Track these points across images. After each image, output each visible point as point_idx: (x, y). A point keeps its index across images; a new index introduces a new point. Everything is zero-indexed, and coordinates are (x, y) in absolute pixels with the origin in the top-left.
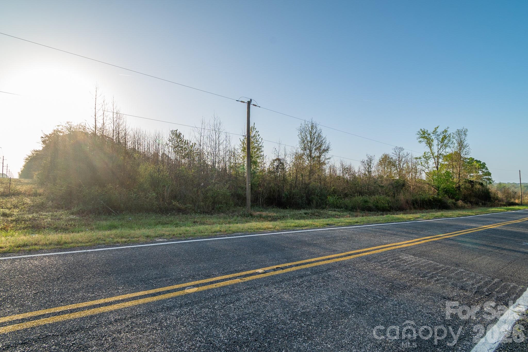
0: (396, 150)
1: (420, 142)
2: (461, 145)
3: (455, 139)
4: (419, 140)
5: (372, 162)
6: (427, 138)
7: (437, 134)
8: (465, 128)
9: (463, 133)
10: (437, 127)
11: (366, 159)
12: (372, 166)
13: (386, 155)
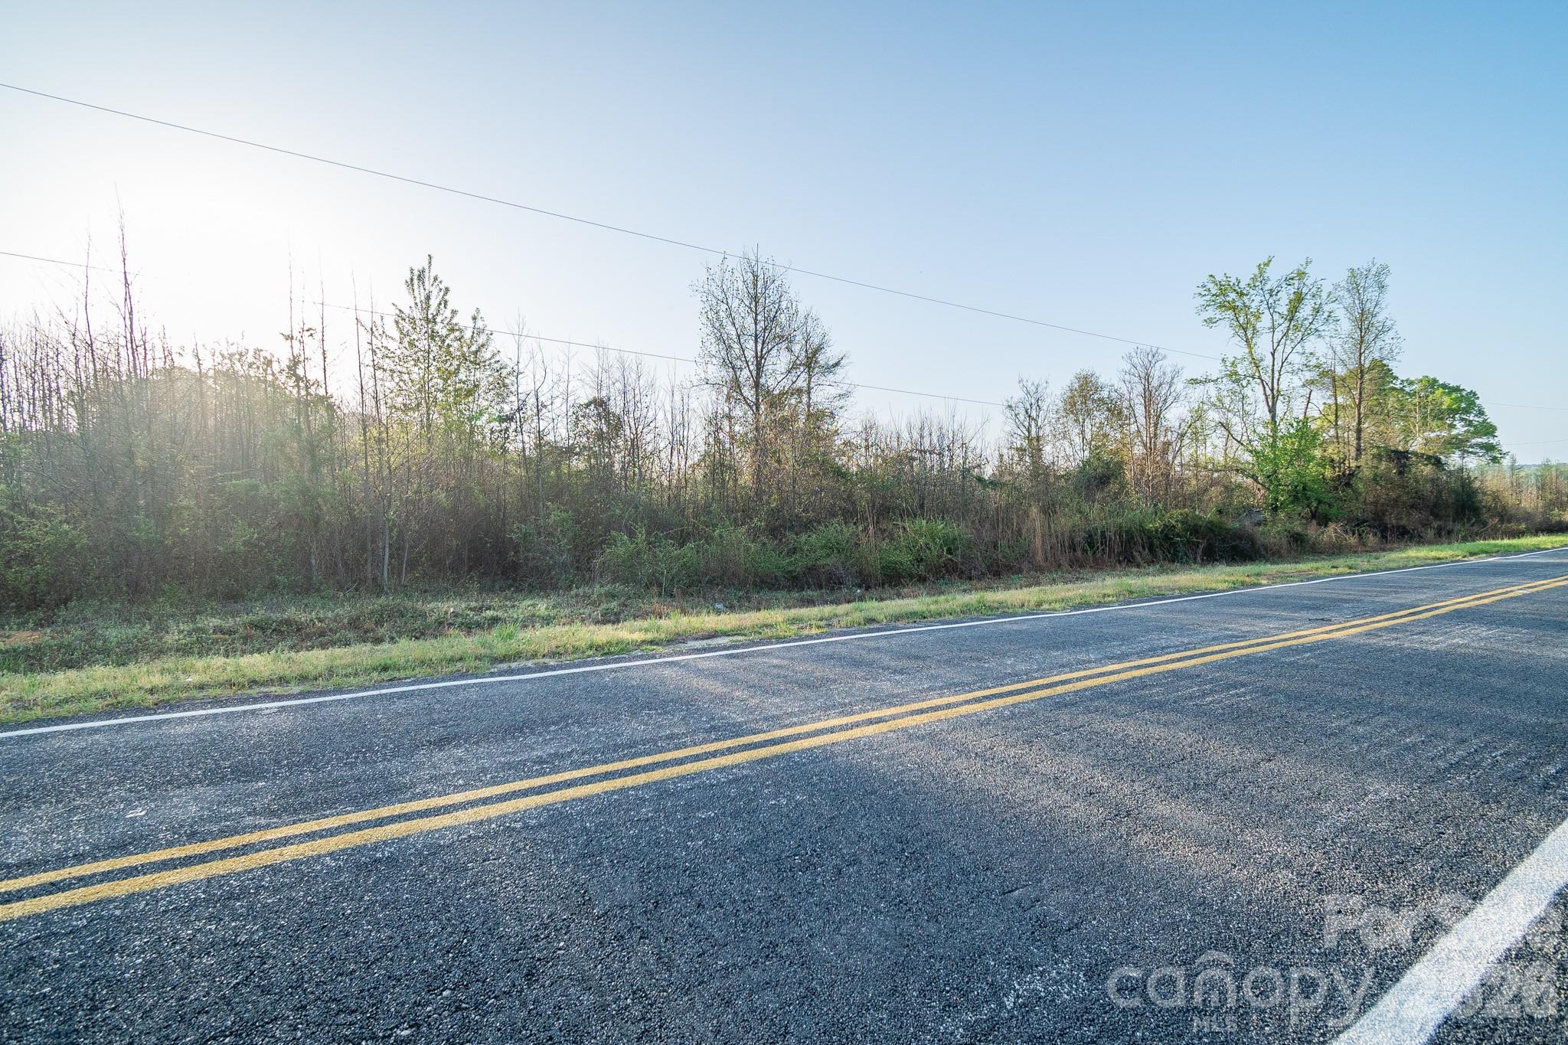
1: (1210, 321)
2: (1364, 321)
4: (1206, 315)
6: (1234, 309)
7: (1267, 287)
8: (1379, 262)
9: (1370, 281)
10: (1265, 260)
13: (1086, 378)
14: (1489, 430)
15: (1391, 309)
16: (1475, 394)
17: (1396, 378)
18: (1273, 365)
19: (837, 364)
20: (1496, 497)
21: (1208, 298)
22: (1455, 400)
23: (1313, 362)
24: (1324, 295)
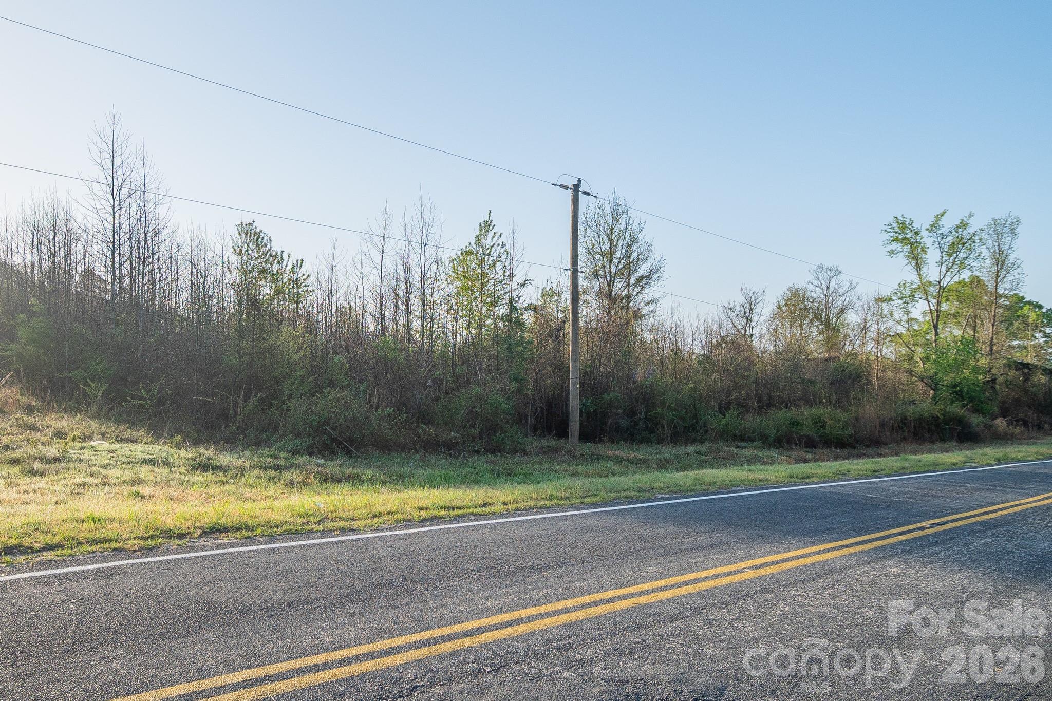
0: (820, 275)
1: (892, 252)
2: (1000, 262)
3: (984, 246)
4: (889, 248)
5: (757, 310)
6: (912, 244)
7: (940, 232)
8: (1014, 214)
9: (1007, 229)
10: (941, 212)
11: (738, 300)
12: (755, 319)
13: (797, 291)
21: (892, 234)
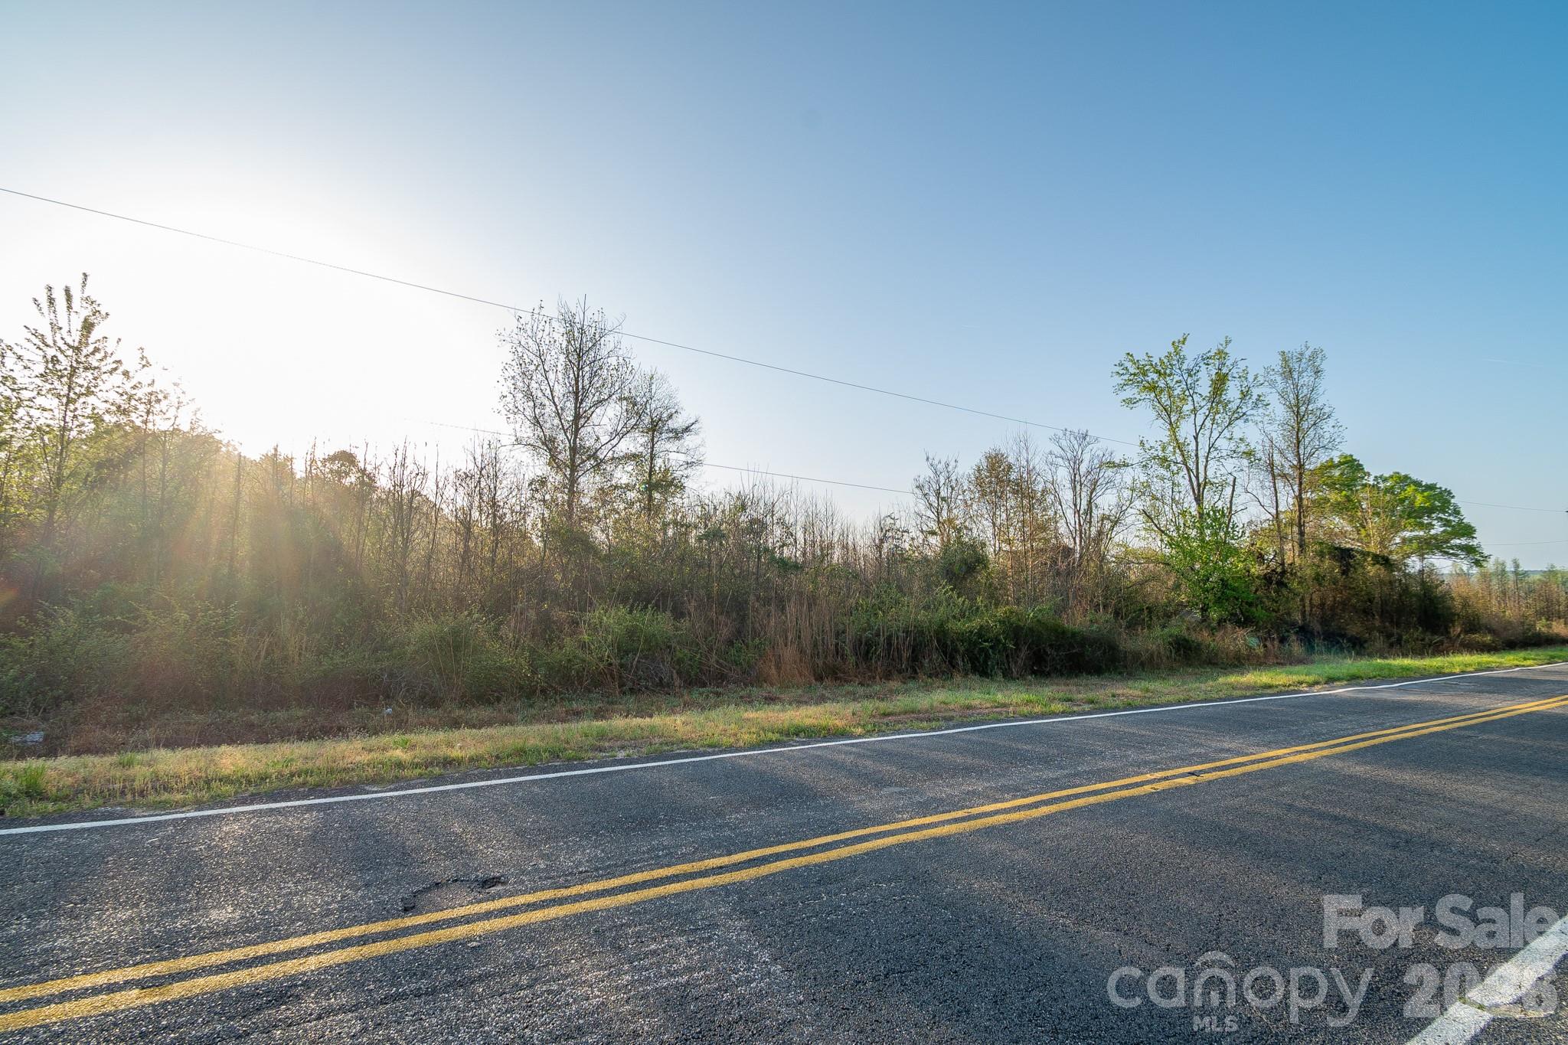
1: (1130, 402)
4: (1124, 395)
7: (1184, 367)
8: (1314, 346)
9: (1305, 366)
10: (1179, 337)
11: (927, 474)
14: (1468, 531)
15: (1329, 394)
16: (1449, 493)
17: (1369, 474)
18: (1197, 450)
19: (687, 429)
20: (1466, 604)
21: (1126, 377)
22: (1428, 498)
23: (1243, 448)
24: (1251, 378)
